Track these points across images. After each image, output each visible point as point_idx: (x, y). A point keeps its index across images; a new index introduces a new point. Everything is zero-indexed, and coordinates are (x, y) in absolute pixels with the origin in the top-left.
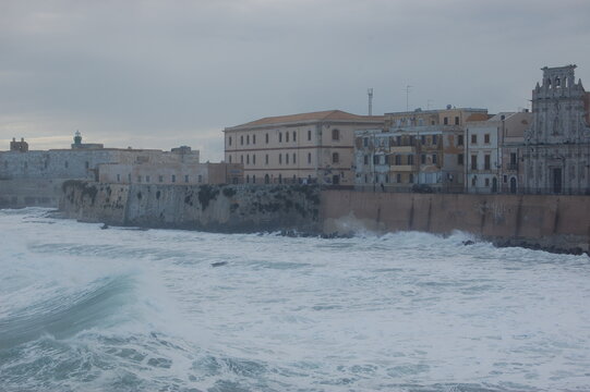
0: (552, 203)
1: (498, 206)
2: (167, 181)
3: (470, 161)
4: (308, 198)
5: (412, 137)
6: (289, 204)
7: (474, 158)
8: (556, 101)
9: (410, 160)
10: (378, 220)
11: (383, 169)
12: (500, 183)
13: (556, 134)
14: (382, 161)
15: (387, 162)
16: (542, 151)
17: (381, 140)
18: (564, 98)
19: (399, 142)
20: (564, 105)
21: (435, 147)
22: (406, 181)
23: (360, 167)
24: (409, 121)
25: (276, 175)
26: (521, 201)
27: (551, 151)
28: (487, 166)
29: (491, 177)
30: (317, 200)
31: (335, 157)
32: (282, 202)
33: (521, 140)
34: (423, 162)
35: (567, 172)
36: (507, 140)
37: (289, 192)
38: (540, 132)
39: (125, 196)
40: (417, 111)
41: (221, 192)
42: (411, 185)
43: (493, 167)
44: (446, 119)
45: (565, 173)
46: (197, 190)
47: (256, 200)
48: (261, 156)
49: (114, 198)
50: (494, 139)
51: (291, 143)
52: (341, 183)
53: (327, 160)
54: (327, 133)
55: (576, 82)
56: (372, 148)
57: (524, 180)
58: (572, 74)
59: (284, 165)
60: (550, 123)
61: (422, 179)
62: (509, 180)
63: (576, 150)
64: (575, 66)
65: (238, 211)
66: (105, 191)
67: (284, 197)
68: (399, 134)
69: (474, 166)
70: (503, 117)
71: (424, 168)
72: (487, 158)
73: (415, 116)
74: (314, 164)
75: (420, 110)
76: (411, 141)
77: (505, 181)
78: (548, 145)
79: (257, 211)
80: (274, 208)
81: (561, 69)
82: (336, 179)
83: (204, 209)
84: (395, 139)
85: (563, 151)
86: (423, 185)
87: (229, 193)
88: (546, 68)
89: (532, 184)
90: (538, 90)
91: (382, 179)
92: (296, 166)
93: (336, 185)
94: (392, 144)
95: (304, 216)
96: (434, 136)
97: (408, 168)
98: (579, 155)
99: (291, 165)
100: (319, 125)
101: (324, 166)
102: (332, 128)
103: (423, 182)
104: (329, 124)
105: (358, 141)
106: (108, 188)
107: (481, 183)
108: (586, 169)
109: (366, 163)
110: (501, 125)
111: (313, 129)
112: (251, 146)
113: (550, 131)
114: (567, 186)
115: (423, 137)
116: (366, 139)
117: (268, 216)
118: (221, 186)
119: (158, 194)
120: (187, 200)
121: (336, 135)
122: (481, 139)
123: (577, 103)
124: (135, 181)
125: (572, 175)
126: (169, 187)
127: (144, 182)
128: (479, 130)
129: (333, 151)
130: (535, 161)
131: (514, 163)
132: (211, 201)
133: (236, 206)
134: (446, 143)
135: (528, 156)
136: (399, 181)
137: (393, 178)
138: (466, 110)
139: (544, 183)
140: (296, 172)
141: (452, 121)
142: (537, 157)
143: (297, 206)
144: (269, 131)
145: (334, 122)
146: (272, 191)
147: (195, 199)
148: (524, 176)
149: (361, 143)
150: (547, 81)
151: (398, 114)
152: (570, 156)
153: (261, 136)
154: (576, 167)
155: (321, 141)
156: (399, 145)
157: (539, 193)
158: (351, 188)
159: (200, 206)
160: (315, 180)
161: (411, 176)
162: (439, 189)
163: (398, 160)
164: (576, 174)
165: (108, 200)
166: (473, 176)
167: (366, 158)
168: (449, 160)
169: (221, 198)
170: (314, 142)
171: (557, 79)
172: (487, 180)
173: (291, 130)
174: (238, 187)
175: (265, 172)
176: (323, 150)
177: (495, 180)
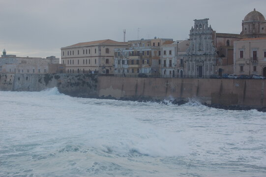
0: (195, 82)
1: (174, 83)
2: (31, 72)
3: (163, 63)
4: (92, 80)
5: (138, 52)
6: (84, 82)
7: (165, 61)
8: (200, 35)
9: (138, 62)
10: (122, 90)
11: (126, 66)
12: (176, 73)
13: (200, 50)
14: (126, 63)
15: (128, 63)
16: (194, 59)
17: (126, 53)
18: (203, 34)
19: (133, 54)
20: (203, 37)
21: (148, 56)
22: (136, 72)
23: (116, 65)
24: (138, 45)
25: (82, 69)
26: (183, 81)
27: (198, 58)
28: (170, 65)
29: (172, 70)
30: (96, 81)
31: (107, 61)
32: (81, 82)
33: (185, 53)
34: (143, 63)
35: (205, 68)
36: (179, 53)
37: (84, 77)
38: (193, 50)
39: (13, 79)
40: (142, 39)
41: (54, 77)
42: (138, 74)
43: (173, 66)
44: (154, 44)
45: (204, 68)
46: (43, 76)
47: (69, 81)
48: (76, 60)
49: (8, 80)
50: (173, 53)
51: (88, 55)
52: (110, 73)
53: (103, 62)
54: (103, 50)
55: (209, 27)
56: (121, 57)
57: (187, 72)
58: (207, 23)
59: (85, 65)
60: (198, 45)
61: (143, 71)
62: (180, 71)
63: (208, 58)
64: (208, 19)
65: (61, 86)
66: (4, 77)
67: (82, 79)
68: (133, 50)
69: (165, 65)
70: (178, 42)
71: (144, 66)
72: (170, 61)
73: (141, 42)
74: (97, 64)
75: (143, 39)
76: (138, 54)
77: (178, 72)
78: (197, 55)
79: (70, 86)
80: (77, 84)
81: (202, 20)
82: (107, 71)
83: (46, 85)
84: (131, 53)
85: (203, 58)
86: (143, 74)
87: (57, 77)
88: (195, 20)
89: (190, 73)
90: (192, 30)
91: (126, 71)
92: (90, 65)
93: (107, 74)
94: (130, 55)
95: (91, 88)
96: (148, 51)
97: (137, 66)
98: (210, 60)
99: (88, 65)
100: (99, 46)
101: (102, 65)
102: (106, 47)
103: (143, 72)
104: (104, 46)
105: (116, 53)
106: (6, 75)
107: (168, 73)
108: (213, 66)
109: (119, 63)
110: (176, 46)
111: (97, 48)
112: (72, 56)
113: (198, 49)
114: (205, 75)
115: (143, 51)
116: (119, 53)
117: (74, 88)
118: (53, 74)
119: (27, 78)
120: (40, 81)
121: (107, 51)
122: (168, 53)
123: (209, 36)
124: (17, 72)
125: (207, 69)
126: (32, 75)
127: (21, 72)
128: (167, 49)
129: (106, 58)
130: (191, 63)
131: (182, 64)
132: (50, 81)
133: (60, 83)
134: (153, 55)
135: (188, 61)
136: (133, 72)
137: (131, 71)
138: (163, 40)
139: (195, 73)
140: (90, 68)
141: (156, 45)
142: (192, 61)
143: (87, 83)
144: (79, 49)
145: (106, 45)
146: (76, 77)
147: (43, 80)
148: (186, 70)
149: (117, 54)
150: (196, 26)
151: (134, 41)
152: (206, 60)
153: (76, 51)
154: (209, 65)
155: (100, 53)
156: (133, 55)
157: (192, 77)
158: (113, 75)
159: (45, 84)
160: (98, 72)
161: (138, 70)
162: (150, 76)
163: (132, 62)
164: (209, 68)
165: (5, 81)
166: (164, 70)
167: (119, 61)
168: (154, 62)
169: (53, 79)
170: (97, 54)
171: (200, 25)
172: (170, 72)
173: (88, 49)
174: (61, 75)
175: (78, 68)
176: (102, 57)
177: (174, 71)
